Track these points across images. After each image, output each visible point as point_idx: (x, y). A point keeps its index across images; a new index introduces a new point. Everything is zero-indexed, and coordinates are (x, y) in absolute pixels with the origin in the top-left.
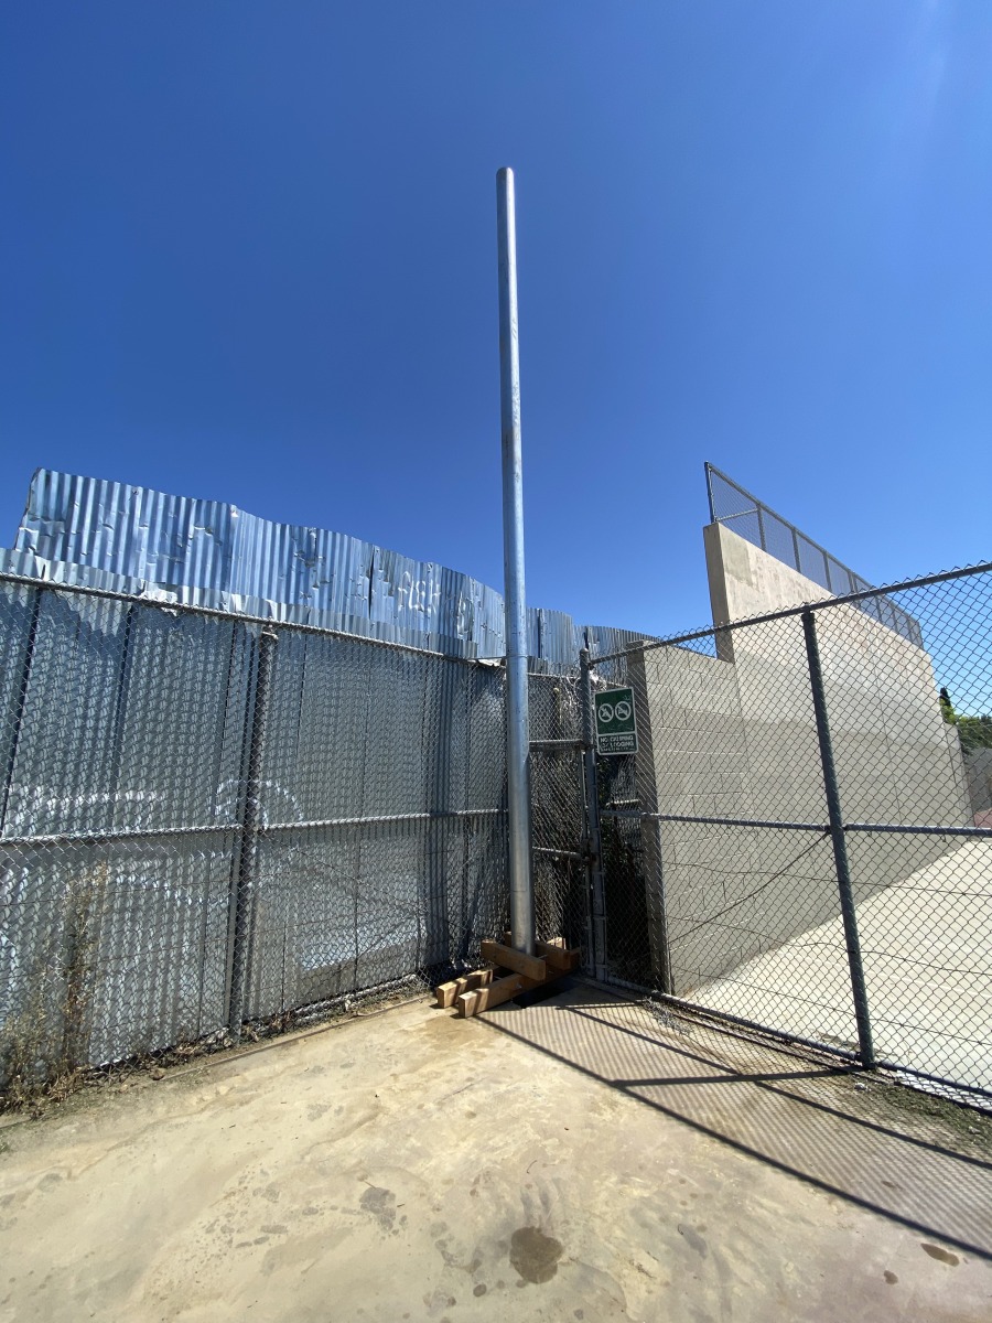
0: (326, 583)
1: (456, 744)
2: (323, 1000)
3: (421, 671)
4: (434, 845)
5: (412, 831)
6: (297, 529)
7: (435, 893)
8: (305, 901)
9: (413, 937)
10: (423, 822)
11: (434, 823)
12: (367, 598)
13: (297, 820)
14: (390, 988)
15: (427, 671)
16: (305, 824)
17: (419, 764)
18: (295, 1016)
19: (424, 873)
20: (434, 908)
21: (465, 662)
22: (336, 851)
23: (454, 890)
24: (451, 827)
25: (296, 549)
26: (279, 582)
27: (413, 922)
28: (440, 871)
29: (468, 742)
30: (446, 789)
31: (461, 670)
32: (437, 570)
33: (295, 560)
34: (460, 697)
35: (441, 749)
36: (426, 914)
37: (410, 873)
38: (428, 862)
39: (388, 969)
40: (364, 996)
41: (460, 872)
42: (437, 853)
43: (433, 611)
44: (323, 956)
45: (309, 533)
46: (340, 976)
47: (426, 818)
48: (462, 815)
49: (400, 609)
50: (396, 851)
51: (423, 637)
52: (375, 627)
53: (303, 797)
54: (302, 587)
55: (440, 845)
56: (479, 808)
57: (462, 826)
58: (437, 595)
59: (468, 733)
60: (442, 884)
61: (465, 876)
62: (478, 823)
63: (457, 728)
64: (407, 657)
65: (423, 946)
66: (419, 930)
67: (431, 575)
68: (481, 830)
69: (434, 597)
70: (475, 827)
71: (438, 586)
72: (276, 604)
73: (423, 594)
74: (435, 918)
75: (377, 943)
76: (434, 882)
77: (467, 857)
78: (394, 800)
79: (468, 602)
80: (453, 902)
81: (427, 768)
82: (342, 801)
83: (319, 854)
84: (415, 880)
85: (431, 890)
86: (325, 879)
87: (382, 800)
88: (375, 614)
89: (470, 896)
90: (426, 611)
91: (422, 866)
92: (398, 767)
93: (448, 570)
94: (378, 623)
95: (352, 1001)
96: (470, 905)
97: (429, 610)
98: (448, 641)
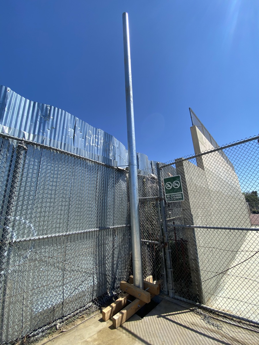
0: (54, 129)
1: (110, 200)
2: (45, 326)
3: (95, 169)
4: (100, 242)
5: (91, 237)
6: (41, 104)
7: (101, 263)
8: (36, 277)
9: (91, 285)
10: (96, 232)
11: (100, 233)
12: (73, 137)
13: (33, 235)
14: (80, 312)
15: (98, 170)
16: (37, 238)
17: (94, 207)
18: (29, 337)
19: (96, 255)
20: (100, 270)
21: (113, 168)
22: (54, 249)
23: (109, 261)
24: (107, 234)
25: (40, 112)
26: (31, 125)
27: (91, 278)
28: (103, 253)
29: (114, 198)
30: (105, 218)
31: (111, 170)
32: (102, 132)
33: (39, 117)
34: (111, 181)
35: (104, 201)
36: (97, 274)
37: (90, 255)
38: (97, 249)
39: (78, 303)
40: (67, 319)
41: (111, 252)
42: (101, 245)
43: (101, 147)
44: (45, 304)
45: (47, 107)
46: (54, 312)
47: (97, 231)
48: (112, 228)
49: (87, 145)
50: (83, 246)
51: (96, 156)
52: (76, 149)
53: (37, 224)
54: (42, 128)
55: (103, 242)
56: (119, 225)
57: (112, 233)
58: (102, 141)
59: (114, 195)
60: (104, 259)
61: (113, 253)
62: (118, 231)
63: (110, 193)
64: (90, 163)
65: (96, 288)
66: (94, 281)
67: (100, 133)
68: (119, 234)
69: (101, 142)
70: (117, 233)
71: (102, 138)
72: (28, 134)
73: (97, 140)
74: (101, 275)
75: (73, 292)
76: (100, 258)
77: (114, 246)
78: (83, 223)
79: (114, 146)
80: (108, 266)
81: (98, 209)
82: (58, 225)
83: (45, 252)
84: (92, 258)
85: (99, 262)
86: (47, 264)
87: (77, 224)
88: (76, 144)
89: (115, 262)
90: (97, 147)
91: (95, 252)
92: (85, 209)
93: (106, 133)
94: (77, 148)
95: (60, 323)
96: (115, 266)
97: (99, 147)
98: (106, 159)
